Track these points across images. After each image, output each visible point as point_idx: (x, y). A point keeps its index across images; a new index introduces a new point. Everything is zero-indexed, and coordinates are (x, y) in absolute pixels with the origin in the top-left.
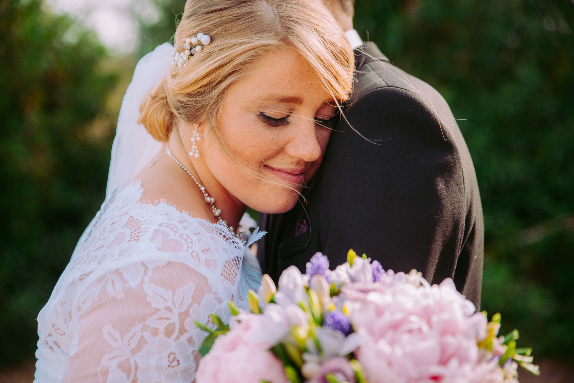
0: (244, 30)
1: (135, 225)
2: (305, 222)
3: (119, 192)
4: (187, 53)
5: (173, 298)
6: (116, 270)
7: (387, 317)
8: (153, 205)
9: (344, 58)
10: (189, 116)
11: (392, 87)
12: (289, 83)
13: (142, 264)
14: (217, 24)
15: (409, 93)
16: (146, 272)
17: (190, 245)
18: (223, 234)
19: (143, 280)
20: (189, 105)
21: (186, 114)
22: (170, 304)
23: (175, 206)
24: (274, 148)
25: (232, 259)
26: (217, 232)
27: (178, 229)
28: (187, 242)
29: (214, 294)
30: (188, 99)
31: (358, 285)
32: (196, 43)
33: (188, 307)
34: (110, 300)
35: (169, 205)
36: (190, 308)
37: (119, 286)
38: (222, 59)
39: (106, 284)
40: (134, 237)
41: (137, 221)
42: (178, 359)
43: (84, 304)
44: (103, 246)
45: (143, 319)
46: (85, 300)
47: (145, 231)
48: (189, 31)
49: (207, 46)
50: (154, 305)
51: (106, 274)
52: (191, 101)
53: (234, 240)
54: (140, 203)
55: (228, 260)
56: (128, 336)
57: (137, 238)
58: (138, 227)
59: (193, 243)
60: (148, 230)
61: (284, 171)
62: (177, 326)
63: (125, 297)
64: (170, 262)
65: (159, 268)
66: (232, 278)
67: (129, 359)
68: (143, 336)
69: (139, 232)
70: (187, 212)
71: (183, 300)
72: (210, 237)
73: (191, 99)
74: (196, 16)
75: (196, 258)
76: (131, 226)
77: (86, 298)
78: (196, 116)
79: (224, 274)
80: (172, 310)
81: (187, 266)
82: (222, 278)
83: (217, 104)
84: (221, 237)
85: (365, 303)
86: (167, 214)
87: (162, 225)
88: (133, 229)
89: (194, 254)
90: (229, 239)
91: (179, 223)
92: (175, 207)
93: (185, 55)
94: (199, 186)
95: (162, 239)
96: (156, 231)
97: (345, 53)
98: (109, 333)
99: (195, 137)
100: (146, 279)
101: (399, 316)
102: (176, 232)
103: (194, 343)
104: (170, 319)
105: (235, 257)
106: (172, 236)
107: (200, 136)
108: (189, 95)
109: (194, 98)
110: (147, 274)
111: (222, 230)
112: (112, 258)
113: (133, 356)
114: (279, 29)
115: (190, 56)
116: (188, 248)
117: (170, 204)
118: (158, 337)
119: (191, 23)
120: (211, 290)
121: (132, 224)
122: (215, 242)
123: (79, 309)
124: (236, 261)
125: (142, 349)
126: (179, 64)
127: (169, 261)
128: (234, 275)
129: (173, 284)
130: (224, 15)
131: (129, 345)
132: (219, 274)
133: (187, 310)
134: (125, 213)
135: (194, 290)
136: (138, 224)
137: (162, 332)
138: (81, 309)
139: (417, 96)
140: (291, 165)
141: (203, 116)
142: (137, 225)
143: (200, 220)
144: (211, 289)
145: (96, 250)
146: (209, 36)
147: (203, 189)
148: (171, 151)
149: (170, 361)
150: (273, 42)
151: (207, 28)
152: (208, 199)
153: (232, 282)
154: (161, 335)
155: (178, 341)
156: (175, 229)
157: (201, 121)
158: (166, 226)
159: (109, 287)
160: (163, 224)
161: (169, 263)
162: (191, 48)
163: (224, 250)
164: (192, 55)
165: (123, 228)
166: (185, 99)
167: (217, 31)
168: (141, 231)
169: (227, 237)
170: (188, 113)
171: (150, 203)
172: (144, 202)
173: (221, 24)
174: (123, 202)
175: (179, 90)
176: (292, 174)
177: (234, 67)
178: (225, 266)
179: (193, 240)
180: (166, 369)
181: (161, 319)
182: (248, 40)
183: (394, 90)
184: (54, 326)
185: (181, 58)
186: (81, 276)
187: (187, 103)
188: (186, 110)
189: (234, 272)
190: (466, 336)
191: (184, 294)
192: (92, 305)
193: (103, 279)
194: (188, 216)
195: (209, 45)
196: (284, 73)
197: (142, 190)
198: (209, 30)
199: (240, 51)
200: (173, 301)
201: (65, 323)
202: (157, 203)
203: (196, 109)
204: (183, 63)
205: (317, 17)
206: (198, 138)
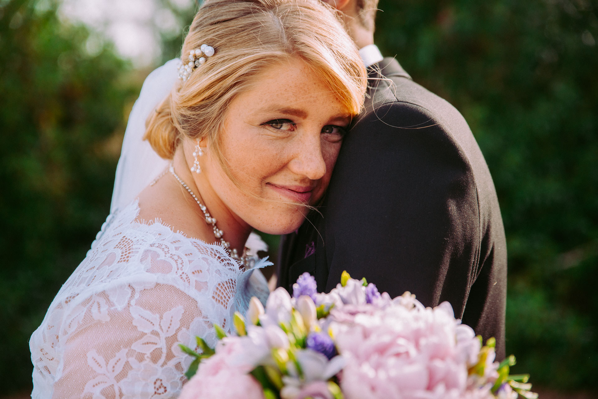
0: (249, 41)
1: (127, 245)
2: (313, 244)
3: (120, 212)
4: (191, 65)
5: (160, 322)
6: (102, 292)
7: (374, 340)
8: (147, 224)
9: (355, 72)
10: (191, 130)
11: (402, 102)
12: (293, 95)
13: (129, 286)
14: (221, 35)
15: (420, 109)
16: (133, 294)
17: (180, 266)
18: (218, 255)
19: (130, 302)
20: (192, 119)
21: (188, 129)
22: (157, 328)
23: (170, 225)
24: (276, 164)
25: (226, 282)
26: (212, 253)
27: (169, 249)
28: (177, 263)
29: (204, 317)
30: (190, 113)
31: (350, 308)
32: (199, 54)
33: (176, 331)
34: (96, 324)
35: (164, 225)
36: (179, 332)
37: (104, 308)
38: (225, 70)
39: (92, 306)
40: (124, 258)
41: (129, 241)
42: (165, 386)
43: (70, 327)
44: (94, 267)
45: (128, 344)
46: (70, 324)
47: (136, 251)
48: (194, 43)
49: (211, 58)
50: (140, 329)
51: (92, 296)
52: (194, 115)
53: (229, 262)
54: (134, 222)
55: (221, 282)
56: (112, 362)
57: (127, 259)
58: (130, 247)
59: (184, 264)
60: (139, 250)
61: (288, 188)
62: (164, 351)
63: (110, 320)
64: (159, 284)
65: (147, 290)
66: (224, 301)
67: (113, 385)
68: (128, 362)
69: (129, 253)
70: (181, 232)
71: (171, 324)
72: (203, 258)
73: (194, 113)
74: (202, 28)
75: (186, 280)
76: (122, 247)
77: (72, 321)
78: (198, 131)
79: (216, 297)
80: (159, 334)
81: (176, 288)
82: (214, 301)
83: (220, 118)
84: (215, 258)
85: (352, 325)
86: (160, 234)
87: (153, 245)
88: (124, 250)
89: (184, 276)
90: (224, 260)
91: (171, 243)
92: (170, 227)
93: (189, 67)
94: (201, 205)
95: (152, 260)
96: (146, 251)
97: (355, 66)
98: (93, 358)
99: (197, 153)
100: (133, 302)
101: (386, 339)
102: (167, 252)
103: (182, 369)
104: (156, 344)
105: (229, 280)
106: (162, 257)
107: (203, 151)
108: (191, 108)
109: (197, 111)
110: (134, 297)
111: (219, 251)
112: (101, 279)
113: (118, 382)
114: (285, 40)
115: (194, 68)
116: (178, 269)
117: (165, 223)
118: (144, 363)
119: (196, 35)
120: (201, 314)
121: (124, 244)
122: (207, 263)
123: (65, 333)
124: (230, 283)
125: (127, 375)
126: (184, 78)
127: (157, 283)
128: (227, 298)
129: (160, 307)
130: (229, 26)
131: (113, 371)
132: (211, 297)
133: (175, 334)
134: (119, 233)
135: (183, 314)
136: (130, 244)
137: (148, 357)
138: (67, 333)
139: (428, 111)
140: (295, 182)
141: (205, 130)
142: (128, 245)
143: (194, 240)
144: (201, 312)
145: (87, 271)
146: (213, 48)
147: (204, 209)
148: (174, 169)
149: (156, 388)
150: (278, 53)
151: (211, 39)
152: (209, 220)
153: (224, 305)
154: (147, 361)
155: (165, 367)
156: (166, 250)
157: (203, 136)
158: (157, 247)
159: (94, 310)
160: (155, 244)
161: (157, 285)
162: (195, 60)
163: (218, 271)
164: (195, 67)
165: (115, 248)
166: (188, 113)
167: (221, 42)
168: (132, 252)
169: (222, 258)
170: (191, 127)
171: (144, 222)
172: (138, 221)
173: (225, 35)
174: (120, 221)
175: (182, 103)
176: (297, 192)
177: (237, 79)
178: (217, 288)
179: (184, 261)
180: (152, 396)
181: (148, 343)
182: (251, 51)
183: (404, 105)
184: (43, 350)
185: (185, 71)
186: (67, 298)
187: (189, 117)
188: (188, 124)
189: (227, 295)
190: (456, 361)
191: (172, 317)
192: (77, 329)
193: (89, 302)
194: (182, 236)
195: (212, 57)
196: (288, 85)
197: (139, 209)
198: (214, 42)
199: (242, 62)
200: (160, 325)
201: (52, 347)
202: (152, 222)
203: (198, 123)
204: (188, 76)
205: (325, 29)
206: (200, 154)
